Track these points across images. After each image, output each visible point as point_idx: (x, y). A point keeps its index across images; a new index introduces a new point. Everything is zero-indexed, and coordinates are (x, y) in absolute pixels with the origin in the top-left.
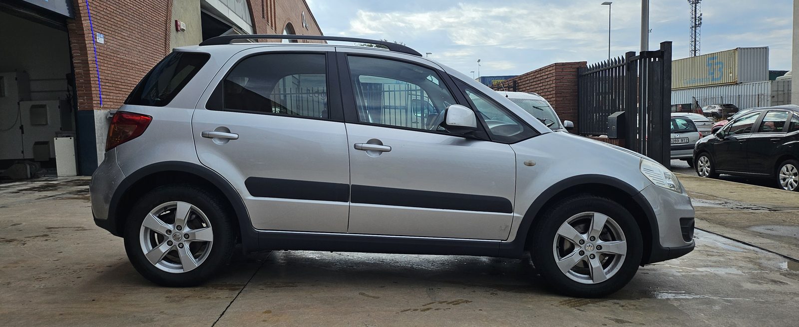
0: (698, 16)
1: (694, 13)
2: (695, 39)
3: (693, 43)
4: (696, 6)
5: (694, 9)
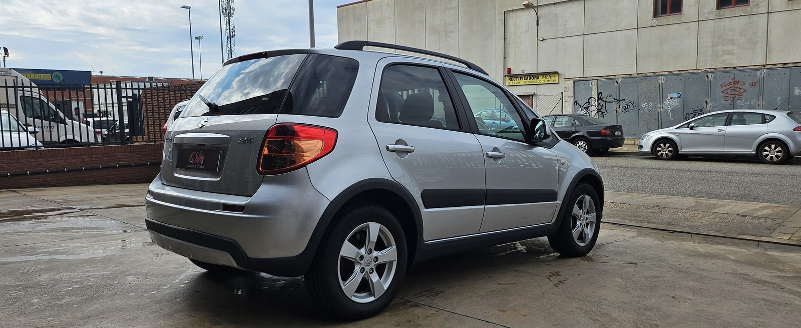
0: (231, 28)
1: (228, 25)
2: (231, 49)
3: (230, 52)
4: (229, 18)
5: (228, 21)
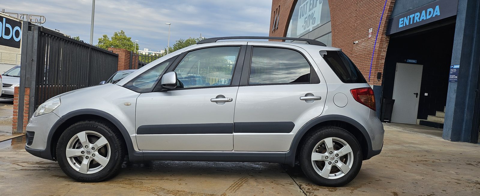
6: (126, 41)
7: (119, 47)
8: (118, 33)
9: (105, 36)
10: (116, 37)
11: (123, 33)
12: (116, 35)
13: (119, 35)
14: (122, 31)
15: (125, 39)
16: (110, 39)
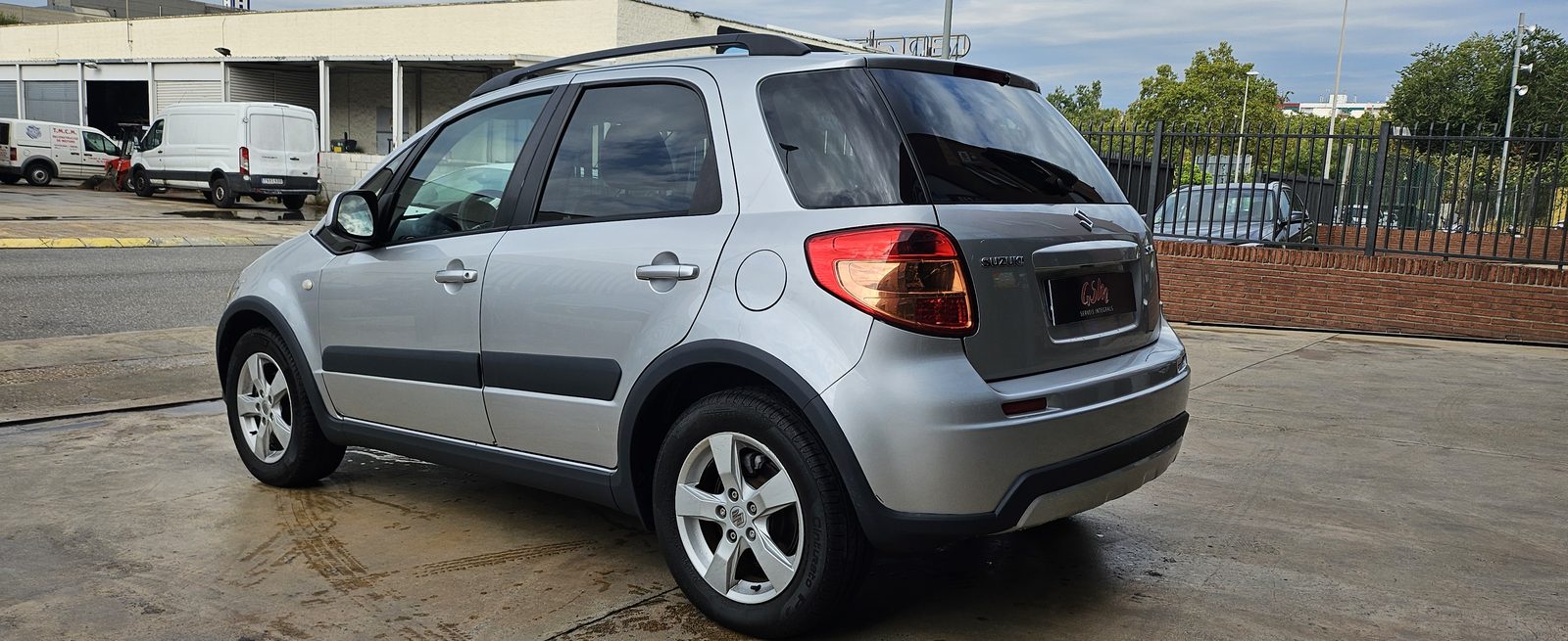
6: (1236, 78)
7: (1205, 101)
8: (1207, 53)
9: (1164, 71)
10: (1201, 69)
11: (1225, 51)
12: (1201, 59)
13: (1210, 59)
14: (1223, 45)
15: (1228, 71)
16: (1182, 79)
